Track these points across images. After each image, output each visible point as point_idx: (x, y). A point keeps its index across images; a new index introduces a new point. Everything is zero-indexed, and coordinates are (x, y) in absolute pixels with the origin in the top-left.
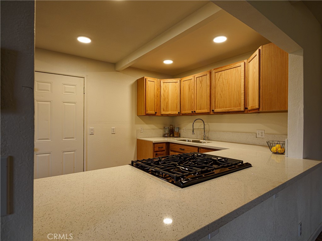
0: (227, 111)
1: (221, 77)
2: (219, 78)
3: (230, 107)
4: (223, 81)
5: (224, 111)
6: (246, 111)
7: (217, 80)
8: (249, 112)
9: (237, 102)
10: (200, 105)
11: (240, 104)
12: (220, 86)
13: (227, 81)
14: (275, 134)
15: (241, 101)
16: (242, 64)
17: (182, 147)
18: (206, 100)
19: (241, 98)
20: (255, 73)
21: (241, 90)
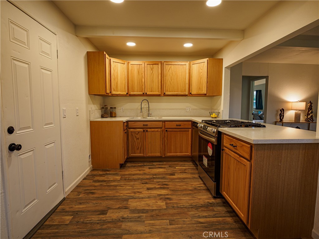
0: (176, 94)
1: (170, 69)
2: (169, 69)
3: (178, 92)
4: (172, 73)
5: (173, 94)
6: (190, 94)
7: (167, 71)
8: (191, 96)
9: (183, 88)
10: (151, 88)
11: (185, 90)
12: (170, 75)
13: (175, 72)
14: (197, 109)
15: (186, 88)
16: (187, 64)
17: (145, 123)
18: (157, 85)
19: (186, 86)
20: (201, 72)
21: (186, 81)
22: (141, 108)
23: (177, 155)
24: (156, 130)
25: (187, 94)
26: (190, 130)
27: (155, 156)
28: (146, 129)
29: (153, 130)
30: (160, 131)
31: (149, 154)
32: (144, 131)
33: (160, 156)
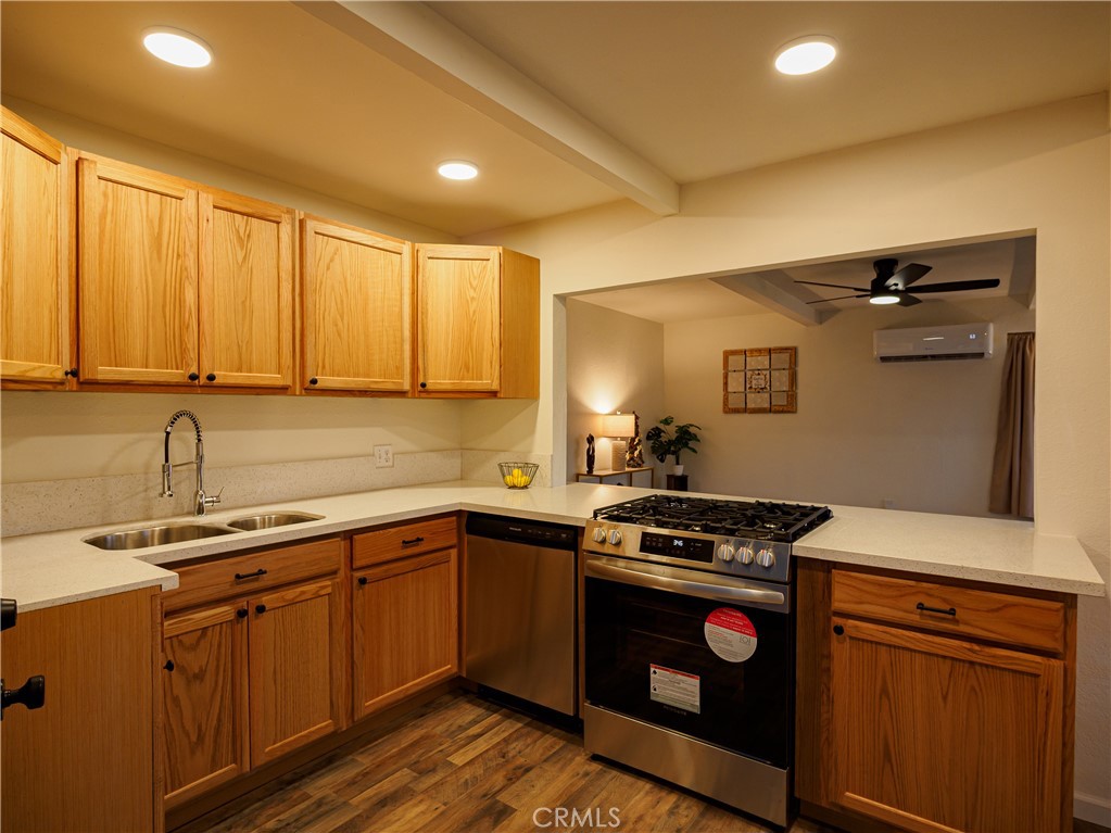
0: (362, 387)
1: (336, 257)
2: (332, 260)
3: (368, 376)
6: (422, 390)
7: (323, 264)
8: (427, 396)
9: (391, 361)
10: (239, 346)
11: (399, 369)
13: (357, 281)
14: (412, 453)
15: (402, 359)
16: (406, 248)
17: (247, 566)
18: (274, 333)
19: (402, 351)
20: (473, 298)
21: (402, 326)
22: (166, 469)
23: (407, 689)
24: (310, 588)
25: (407, 386)
26: (454, 552)
27: (305, 742)
28: (255, 601)
29: (291, 594)
30: (329, 590)
31: (272, 748)
32: (242, 614)
33: (331, 729)
